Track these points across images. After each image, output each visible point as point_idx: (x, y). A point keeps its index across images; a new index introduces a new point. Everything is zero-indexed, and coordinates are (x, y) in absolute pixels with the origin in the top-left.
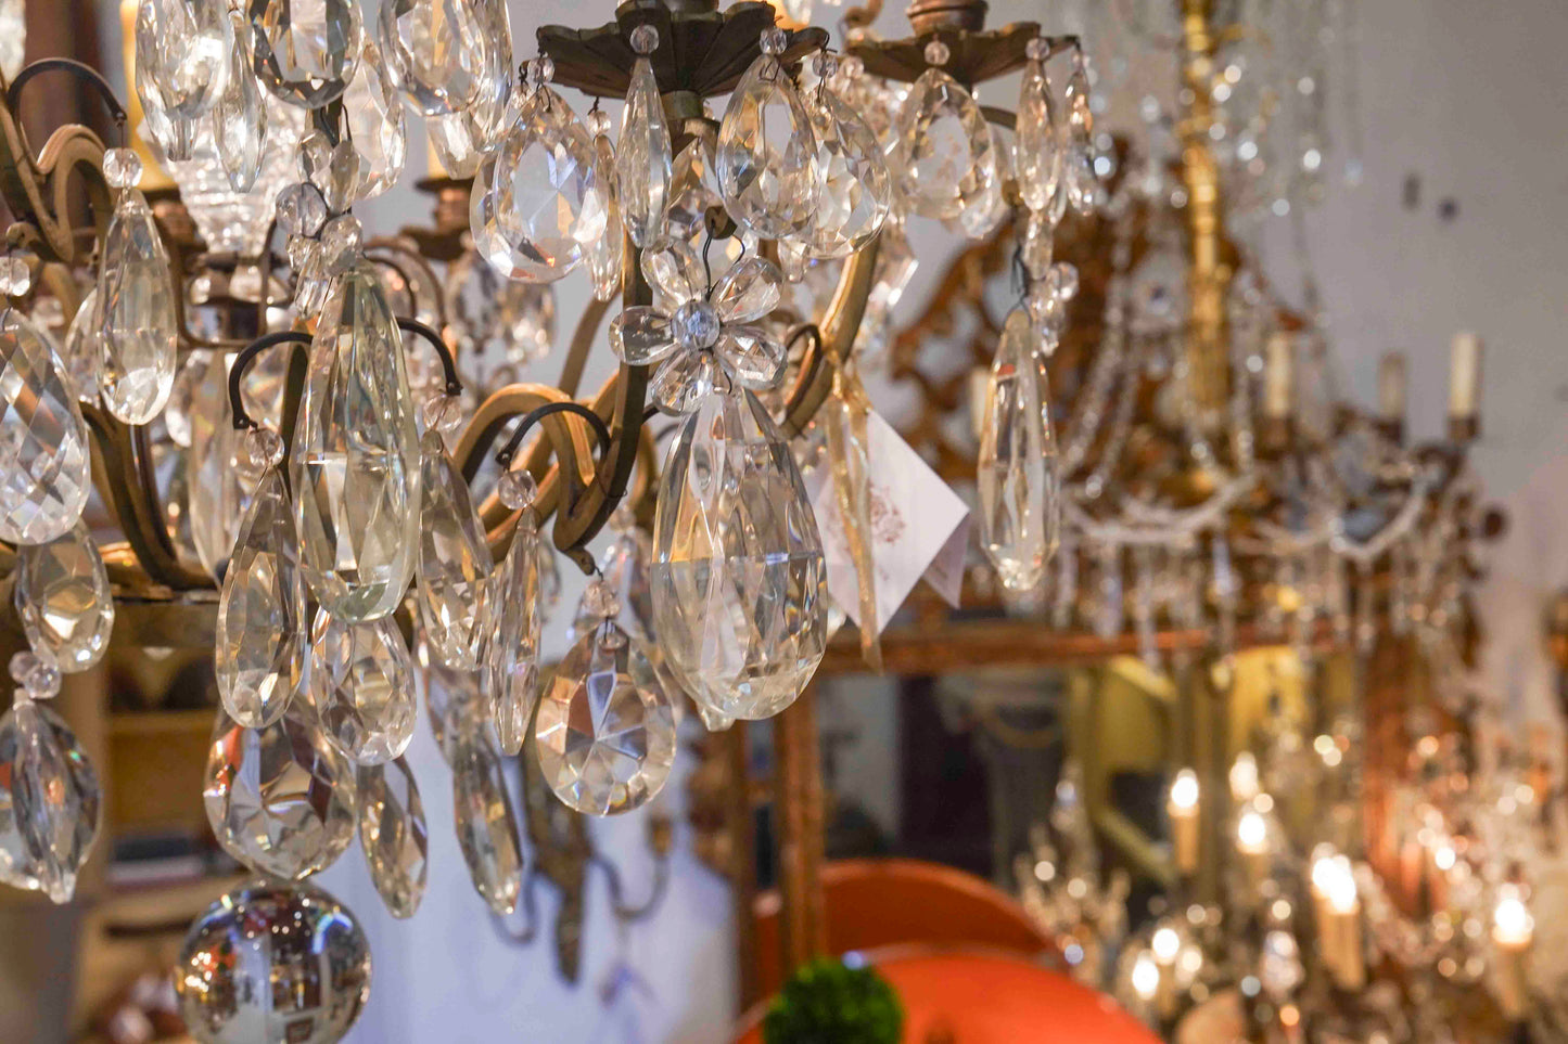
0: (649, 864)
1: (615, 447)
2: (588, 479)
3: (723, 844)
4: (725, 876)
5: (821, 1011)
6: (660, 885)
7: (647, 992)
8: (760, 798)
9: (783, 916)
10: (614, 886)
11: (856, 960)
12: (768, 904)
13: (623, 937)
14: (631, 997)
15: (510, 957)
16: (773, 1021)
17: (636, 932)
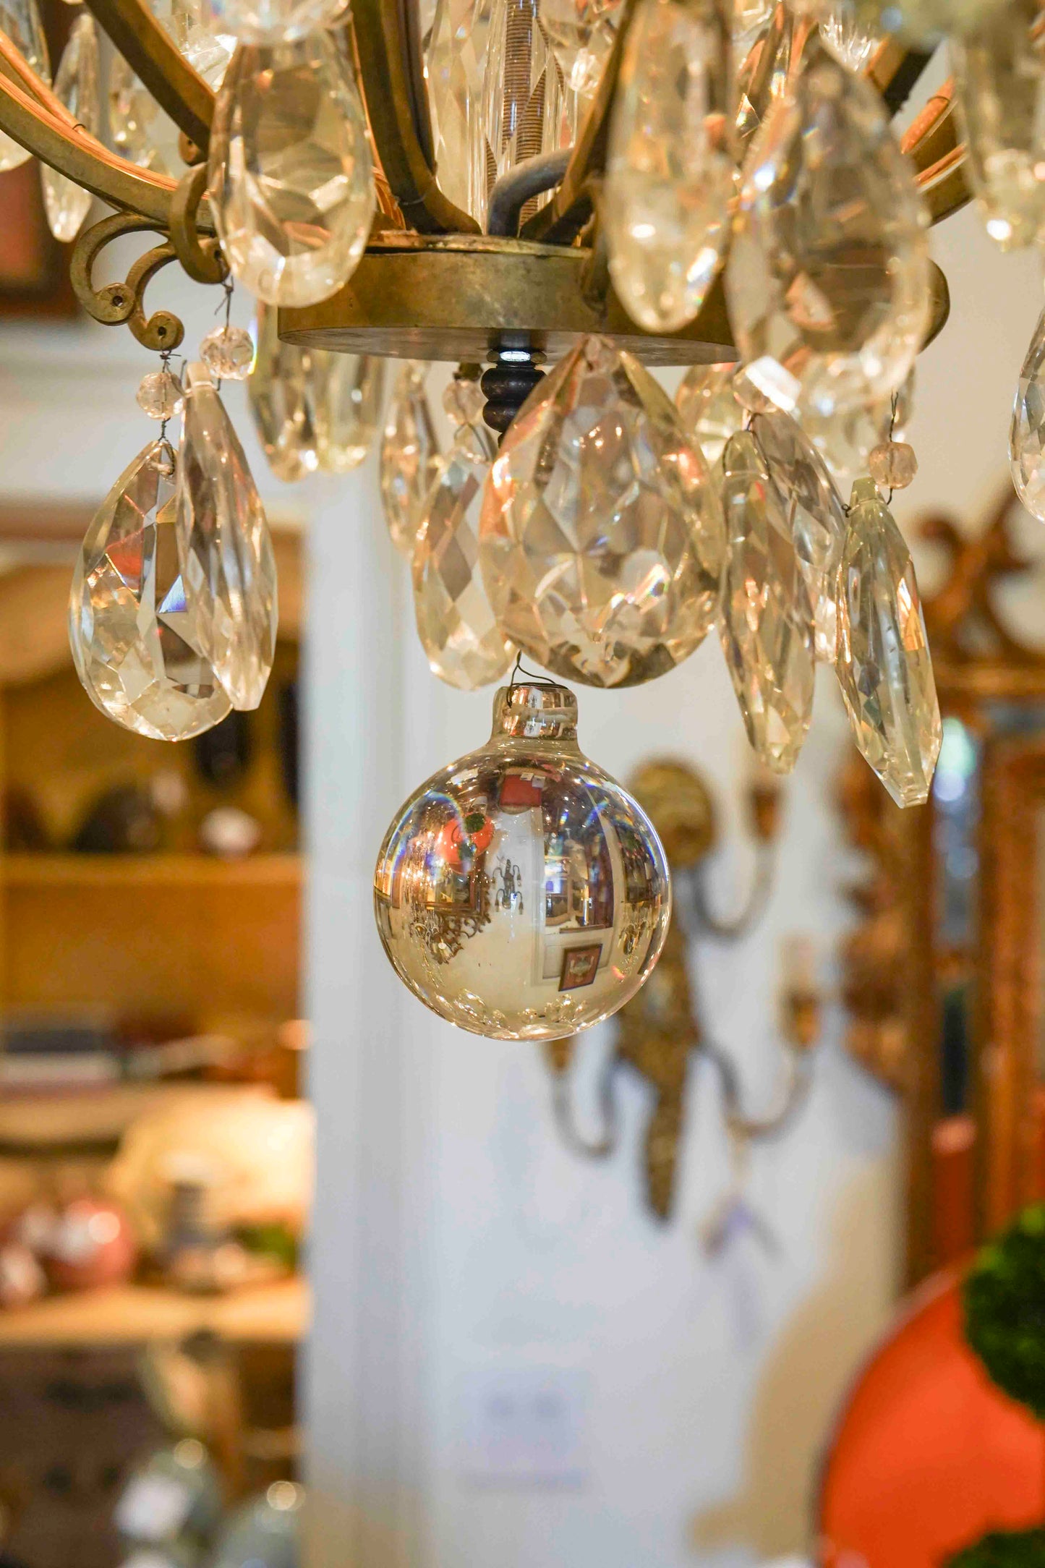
0: (786, 1060)
3: (893, 1038)
4: (893, 1087)
6: (798, 1090)
7: (768, 1241)
8: (953, 978)
9: (979, 1151)
10: (730, 1087)
12: (954, 1135)
13: (740, 1161)
14: (745, 1248)
15: (581, 1175)
17: (760, 1154)
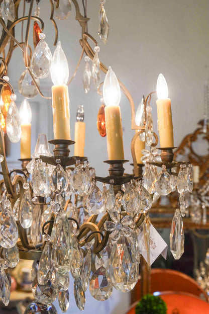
1: (105, 239)
2: (100, 242)
5: (148, 307)
11: (156, 294)
16: (137, 307)
